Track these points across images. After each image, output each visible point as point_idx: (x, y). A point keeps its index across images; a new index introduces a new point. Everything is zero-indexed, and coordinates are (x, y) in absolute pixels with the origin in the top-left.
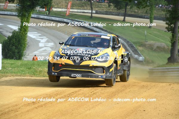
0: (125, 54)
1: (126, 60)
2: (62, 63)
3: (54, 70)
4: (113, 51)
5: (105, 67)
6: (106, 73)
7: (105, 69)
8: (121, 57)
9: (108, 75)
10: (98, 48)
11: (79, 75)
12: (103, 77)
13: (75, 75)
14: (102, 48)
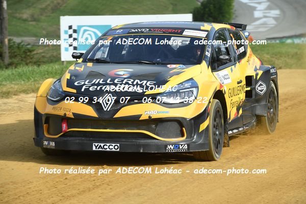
0: (257, 75)
2: (65, 114)
3: (49, 133)
4: (214, 69)
5: (185, 119)
6: (190, 136)
7: (185, 124)
8: (244, 82)
9: (194, 142)
10: (169, 66)
11: (114, 145)
12: (181, 148)
13: (102, 145)
14: (181, 65)
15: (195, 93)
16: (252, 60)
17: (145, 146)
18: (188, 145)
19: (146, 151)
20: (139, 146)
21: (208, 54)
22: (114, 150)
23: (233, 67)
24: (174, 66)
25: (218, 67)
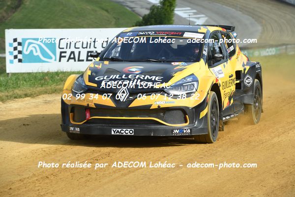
0: (245, 70)
1: (248, 81)
2: (88, 104)
3: (74, 120)
4: (210, 66)
5: (188, 108)
6: (192, 122)
7: (188, 112)
8: (234, 76)
9: (195, 127)
10: (173, 63)
11: (129, 130)
12: (185, 132)
13: (119, 130)
14: (183, 63)
15: (196, 86)
16: (240, 57)
17: (155, 131)
18: (191, 130)
19: (156, 135)
20: (150, 130)
21: (205, 53)
22: (129, 134)
23: (225, 63)
24: (177, 63)
25: (213, 64)
